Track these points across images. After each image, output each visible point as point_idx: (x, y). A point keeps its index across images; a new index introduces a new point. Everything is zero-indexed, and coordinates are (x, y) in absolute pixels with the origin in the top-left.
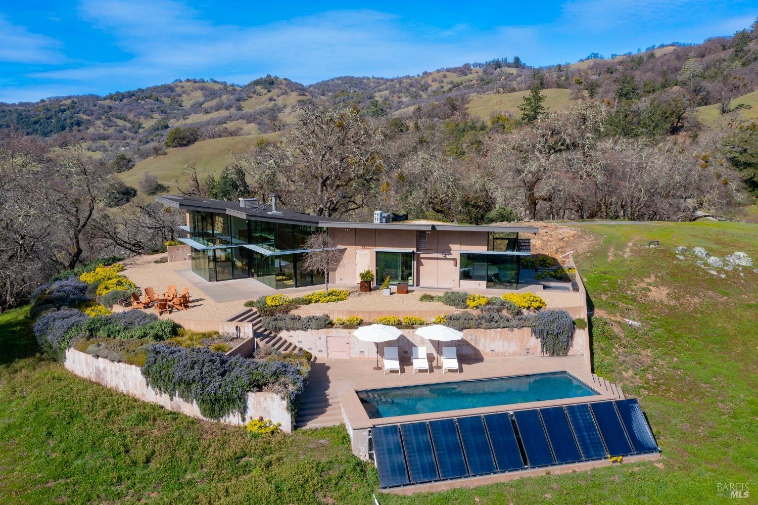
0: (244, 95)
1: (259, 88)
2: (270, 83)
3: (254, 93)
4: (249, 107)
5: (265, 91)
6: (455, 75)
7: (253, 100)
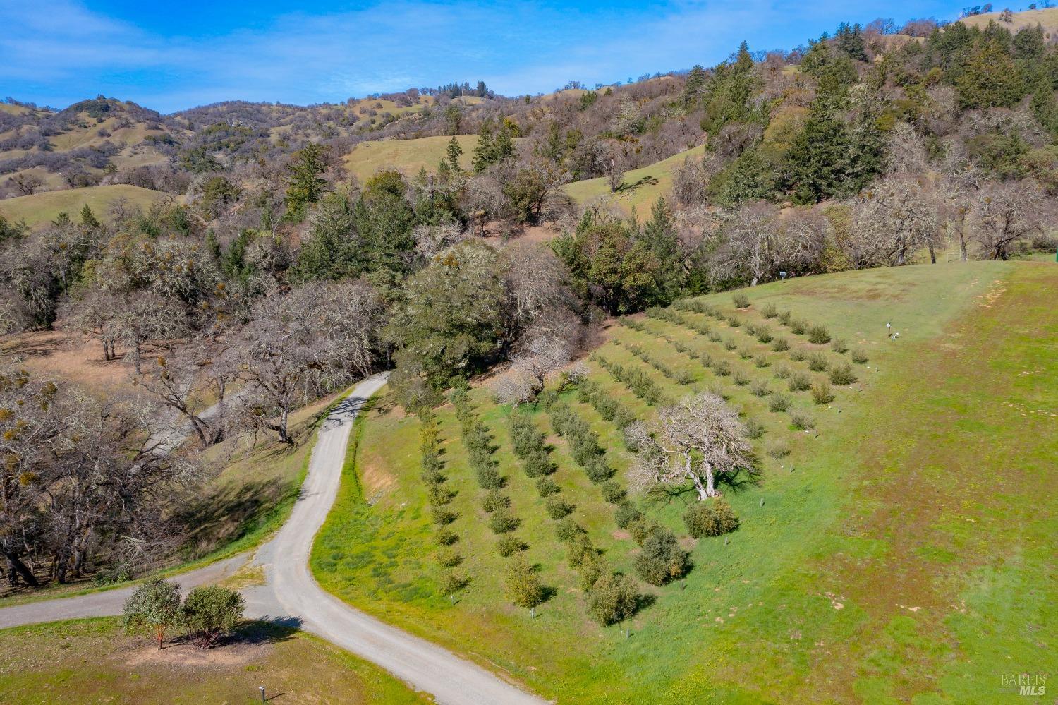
0: (57, 126)
1: (84, 116)
2: (103, 108)
3: (74, 123)
4: (63, 145)
5: (94, 120)
6: (394, 104)
7: (73, 135)
